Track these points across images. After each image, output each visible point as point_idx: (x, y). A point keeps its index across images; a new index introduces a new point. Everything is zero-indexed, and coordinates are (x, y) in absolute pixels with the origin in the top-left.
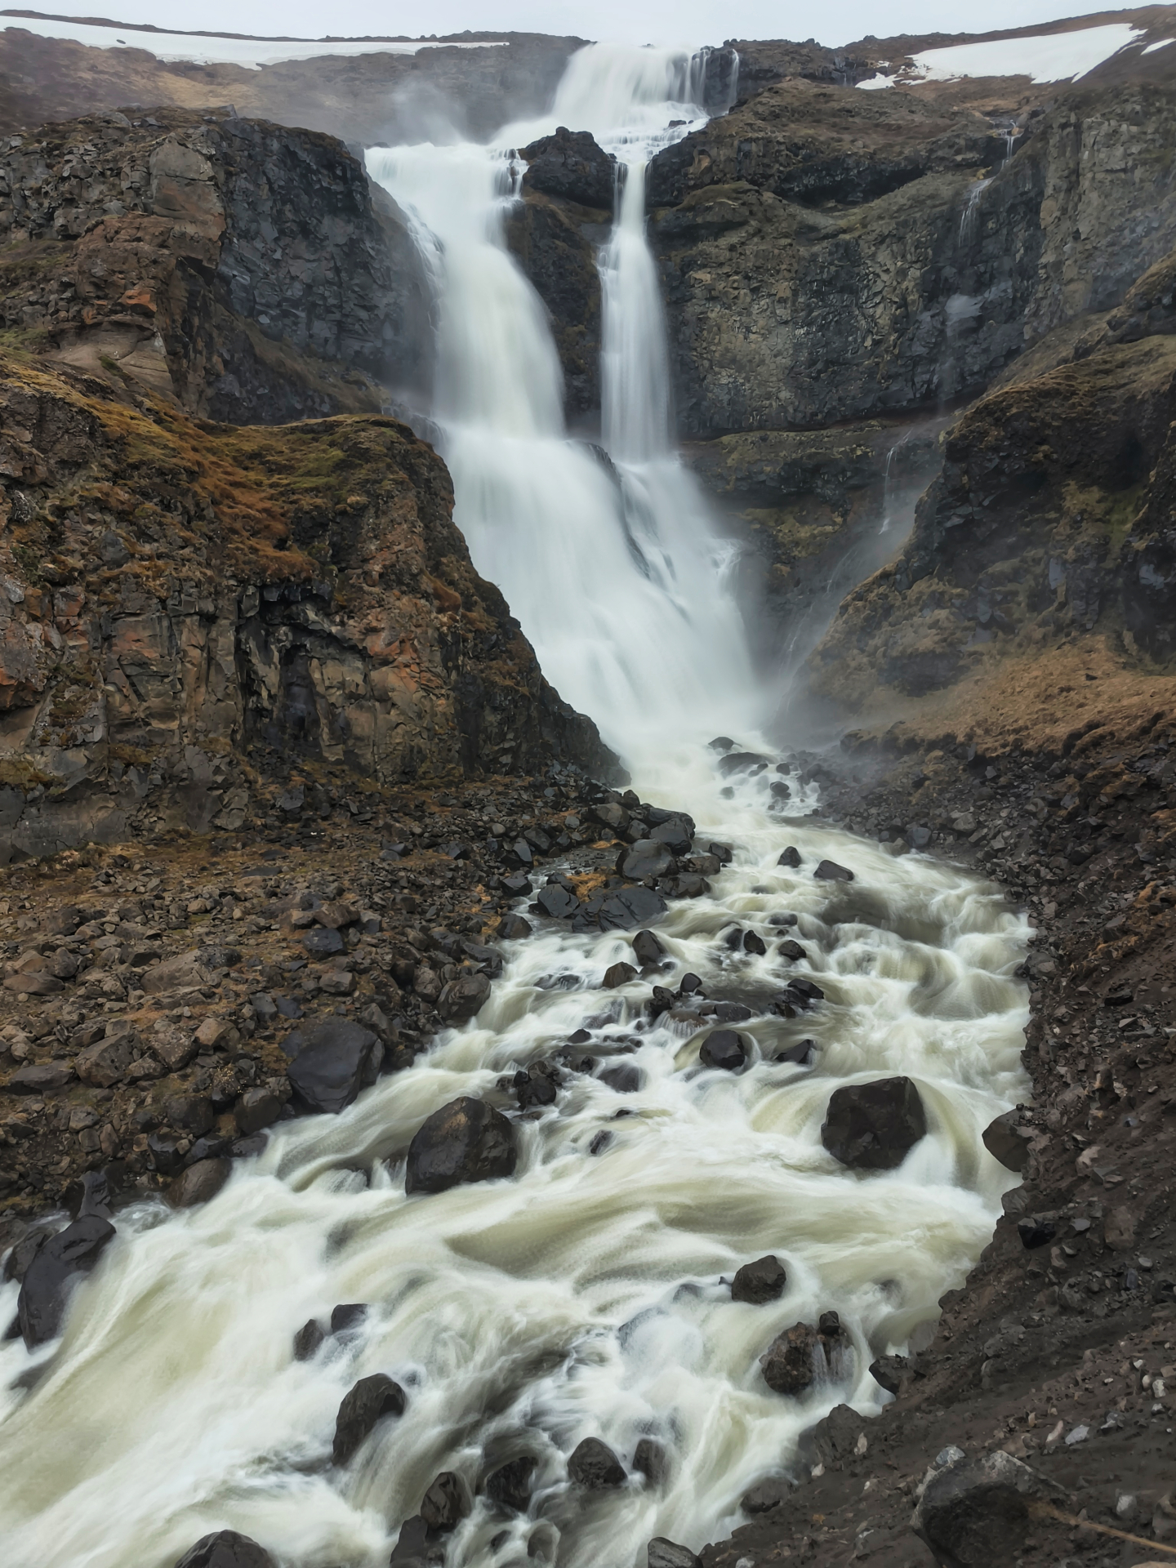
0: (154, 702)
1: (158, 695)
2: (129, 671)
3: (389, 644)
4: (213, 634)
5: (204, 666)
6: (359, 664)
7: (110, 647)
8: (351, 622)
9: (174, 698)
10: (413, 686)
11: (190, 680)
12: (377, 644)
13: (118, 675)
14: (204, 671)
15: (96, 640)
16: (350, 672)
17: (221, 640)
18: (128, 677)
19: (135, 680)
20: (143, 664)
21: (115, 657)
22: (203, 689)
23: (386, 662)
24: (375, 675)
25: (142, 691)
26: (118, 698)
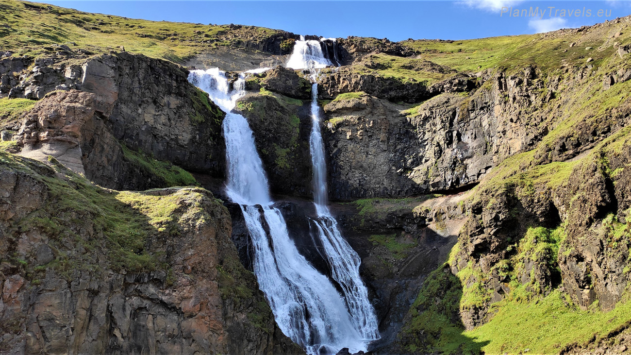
0: (54, 342)
1: (58, 338)
2: (42, 324)
3: (194, 306)
4: (95, 301)
5: (87, 320)
6: (176, 317)
7: (33, 309)
8: (174, 294)
9: (67, 339)
10: (205, 329)
11: (78, 328)
12: (188, 306)
13: (35, 327)
14: (86, 323)
15: (25, 306)
16: (170, 322)
17: (99, 305)
18: (41, 327)
19: (45, 329)
20: (51, 320)
21: (35, 316)
22: (84, 334)
23: (191, 316)
24: (184, 324)
25: (48, 335)
26: (33, 340)
